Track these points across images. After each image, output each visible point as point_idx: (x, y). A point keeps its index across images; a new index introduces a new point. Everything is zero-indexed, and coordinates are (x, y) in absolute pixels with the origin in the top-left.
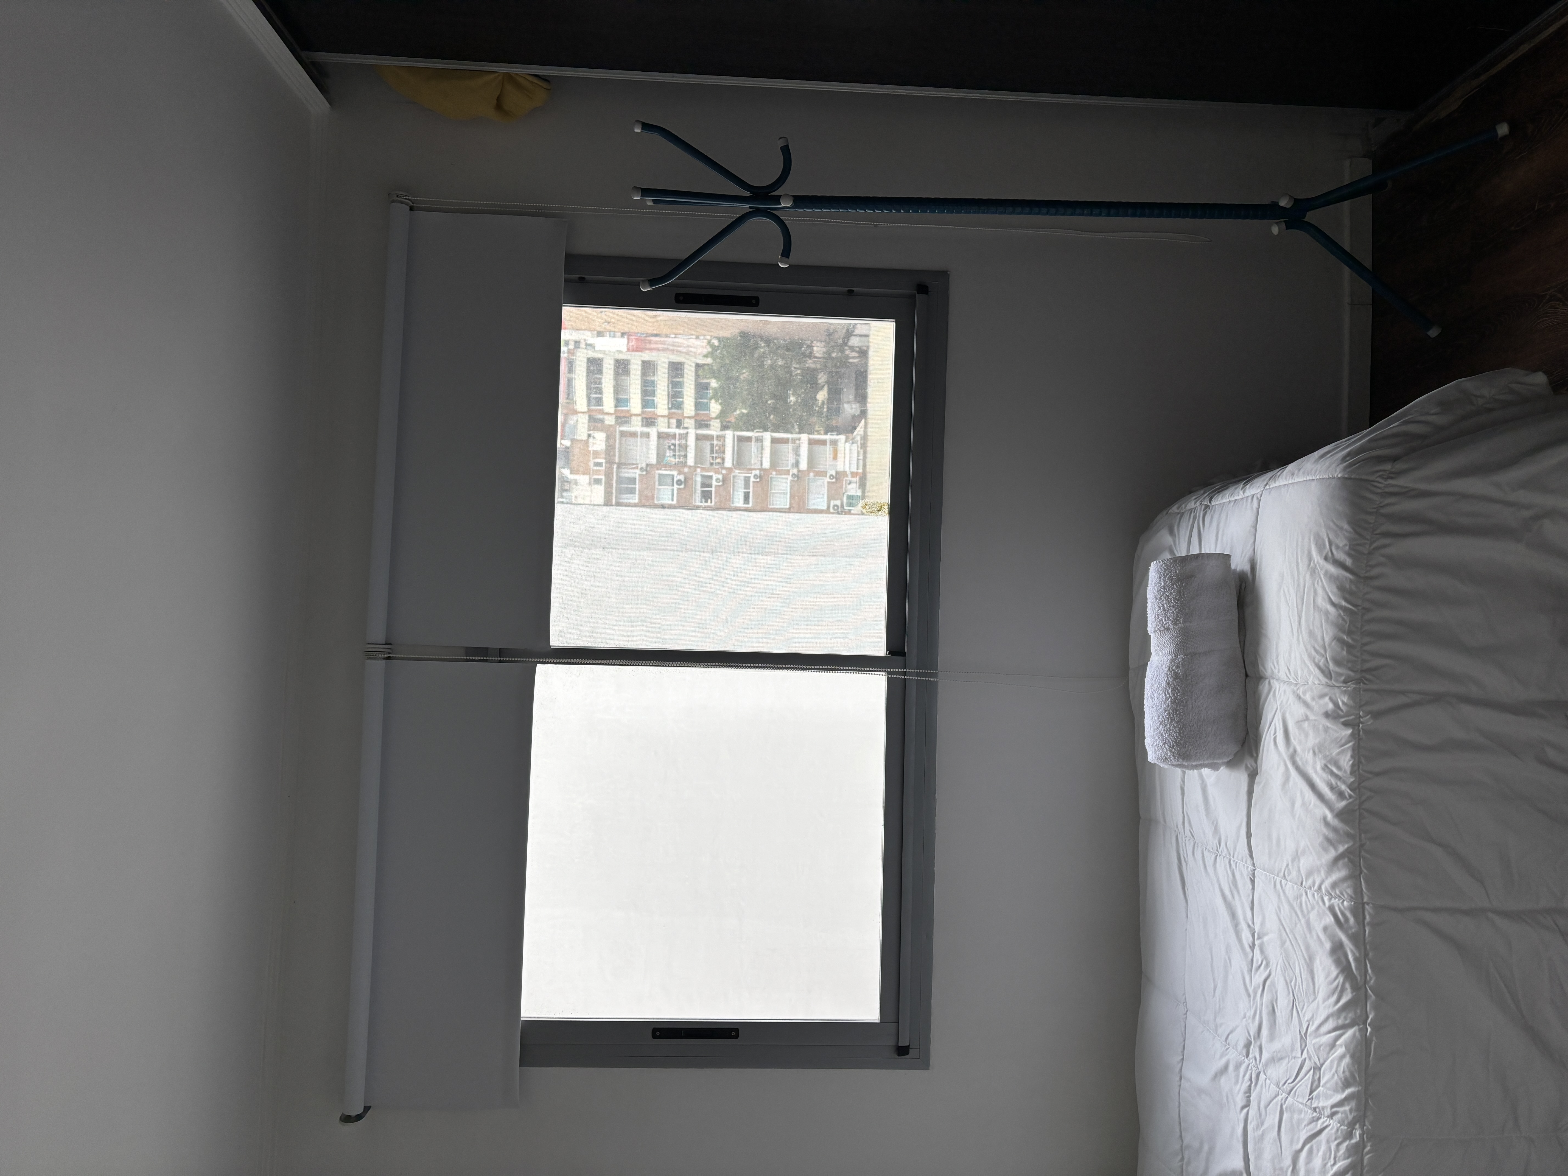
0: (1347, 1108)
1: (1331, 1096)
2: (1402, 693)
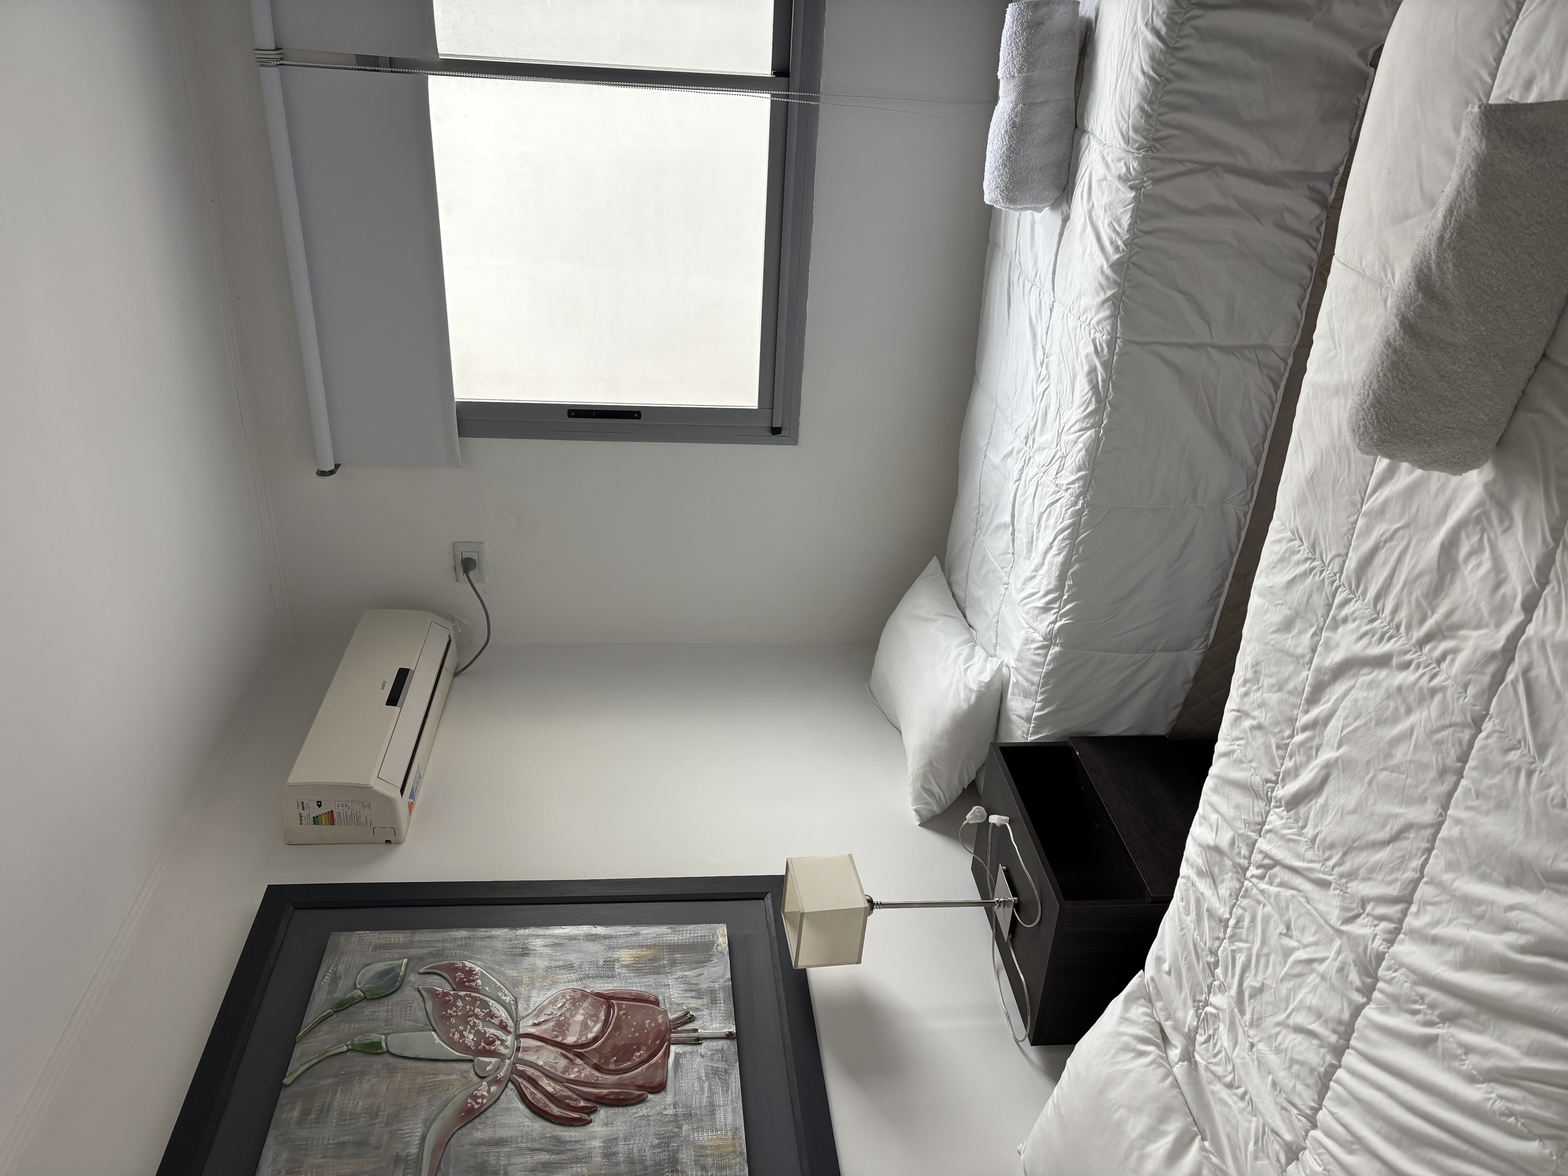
0: (1077, 485)
1: (1069, 477)
2: (1181, 162)
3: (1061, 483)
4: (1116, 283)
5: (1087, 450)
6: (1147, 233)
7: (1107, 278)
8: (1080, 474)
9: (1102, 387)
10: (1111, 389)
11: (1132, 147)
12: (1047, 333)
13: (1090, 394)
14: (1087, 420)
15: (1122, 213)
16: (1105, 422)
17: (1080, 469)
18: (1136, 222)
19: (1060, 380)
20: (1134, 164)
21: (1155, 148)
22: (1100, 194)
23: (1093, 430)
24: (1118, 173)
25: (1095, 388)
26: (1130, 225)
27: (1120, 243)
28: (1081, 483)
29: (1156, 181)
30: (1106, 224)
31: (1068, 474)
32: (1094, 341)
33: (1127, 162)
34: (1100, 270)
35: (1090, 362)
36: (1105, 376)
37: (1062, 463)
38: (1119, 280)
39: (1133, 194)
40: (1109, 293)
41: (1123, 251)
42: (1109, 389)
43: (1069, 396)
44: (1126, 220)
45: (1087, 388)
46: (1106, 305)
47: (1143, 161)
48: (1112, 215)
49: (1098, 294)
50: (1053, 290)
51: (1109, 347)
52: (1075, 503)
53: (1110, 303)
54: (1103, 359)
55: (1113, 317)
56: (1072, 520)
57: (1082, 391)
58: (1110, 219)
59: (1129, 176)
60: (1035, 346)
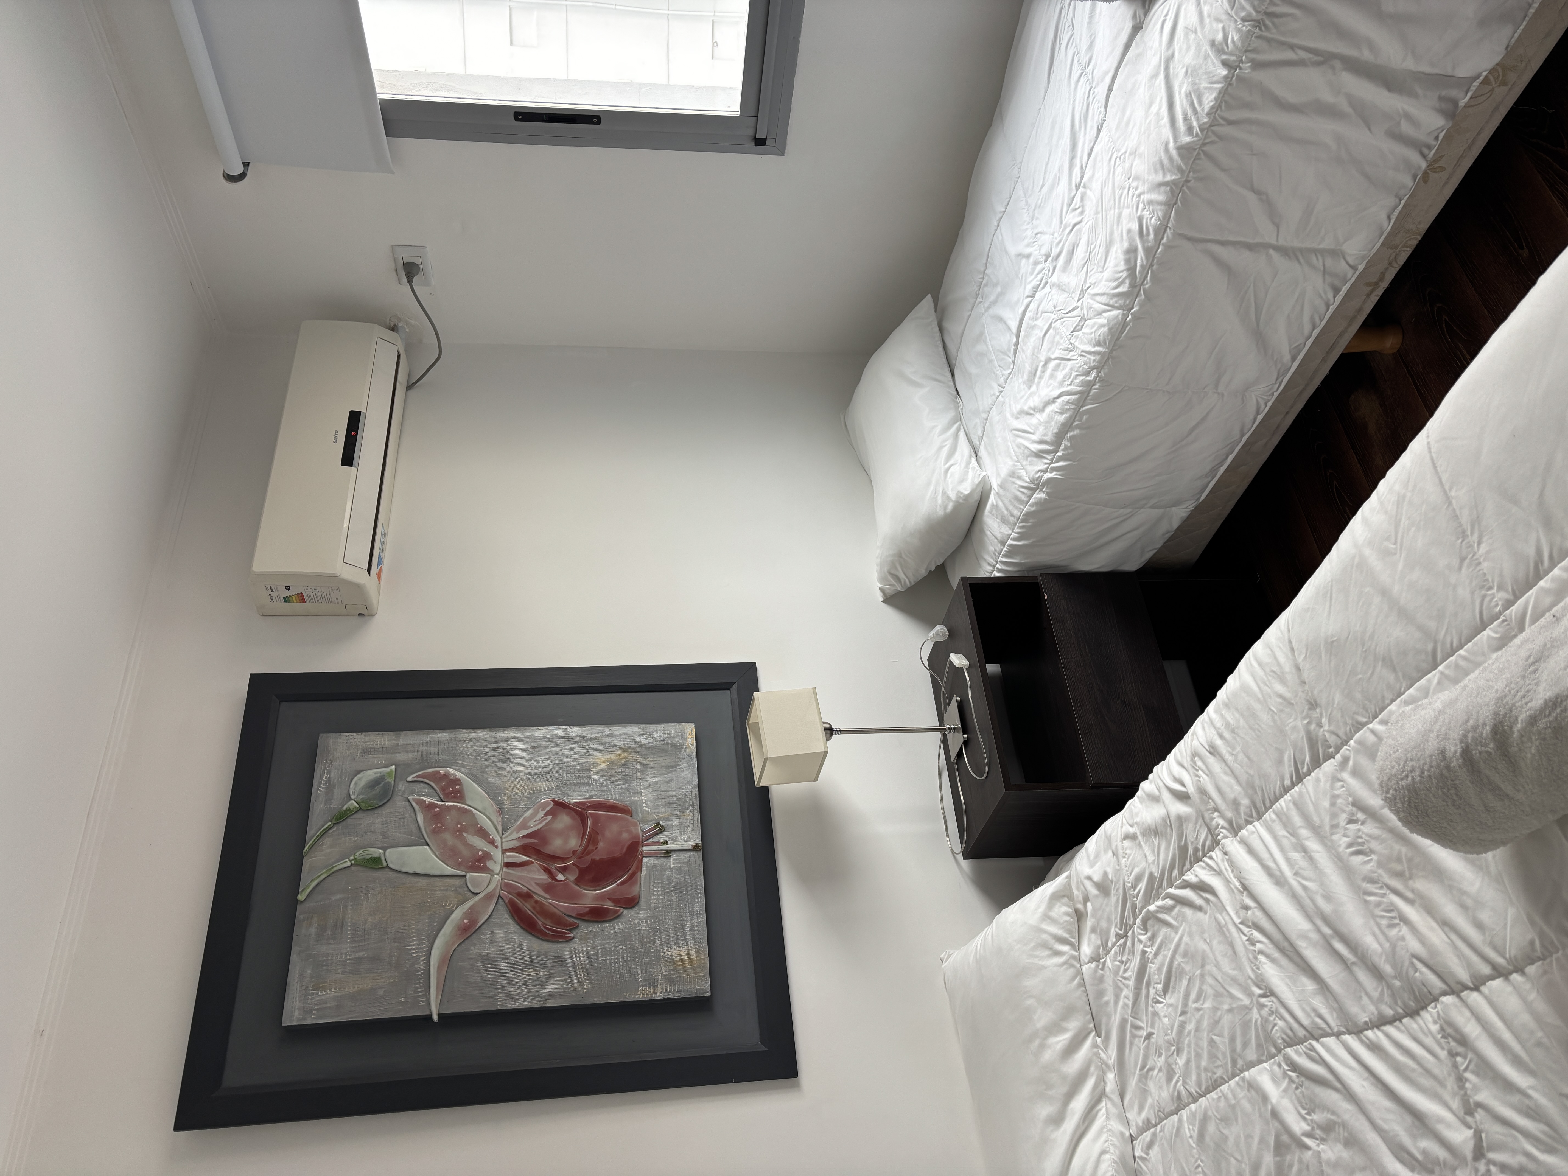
0: (1092, 358)
1: (1085, 344)
2: (1292, 47)
3: (1076, 344)
4: (1179, 169)
5: (1110, 329)
6: (1230, 123)
7: (1171, 159)
8: (1098, 349)
9: (1139, 273)
10: (1149, 278)
11: (1236, 14)
12: (1089, 155)
13: (1125, 274)
14: (1116, 299)
15: (1206, 88)
16: (1135, 309)
17: (1098, 344)
18: (1220, 106)
19: (1093, 230)
20: (1234, 36)
21: (1265, 25)
22: (1185, 47)
23: (1120, 311)
24: (1212, 37)
25: (1131, 270)
26: (1212, 108)
27: (1195, 124)
28: (1098, 358)
29: (1257, 65)
30: (1183, 91)
31: (1085, 340)
32: (1140, 219)
33: (1227, 28)
34: (1164, 144)
35: (1131, 240)
36: (1145, 263)
37: (1081, 324)
38: (1184, 167)
39: (1224, 72)
40: (1169, 178)
41: (1197, 135)
42: (1146, 277)
43: (1101, 258)
44: (1209, 100)
45: (1122, 266)
46: (1162, 189)
47: (1246, 37)
48: (1194, 84)
49: (1156, 171)
50: (1106, 108)
51: (1156, 235)
52: (1088, 373)
53: (1168, 188)
54: (1146, 245)
55: (1169, 205)
56: (1081, 388)
57: (1116, 266)
58: (1190, 88)
59: (1225, 48)
60: (1073, 158)
